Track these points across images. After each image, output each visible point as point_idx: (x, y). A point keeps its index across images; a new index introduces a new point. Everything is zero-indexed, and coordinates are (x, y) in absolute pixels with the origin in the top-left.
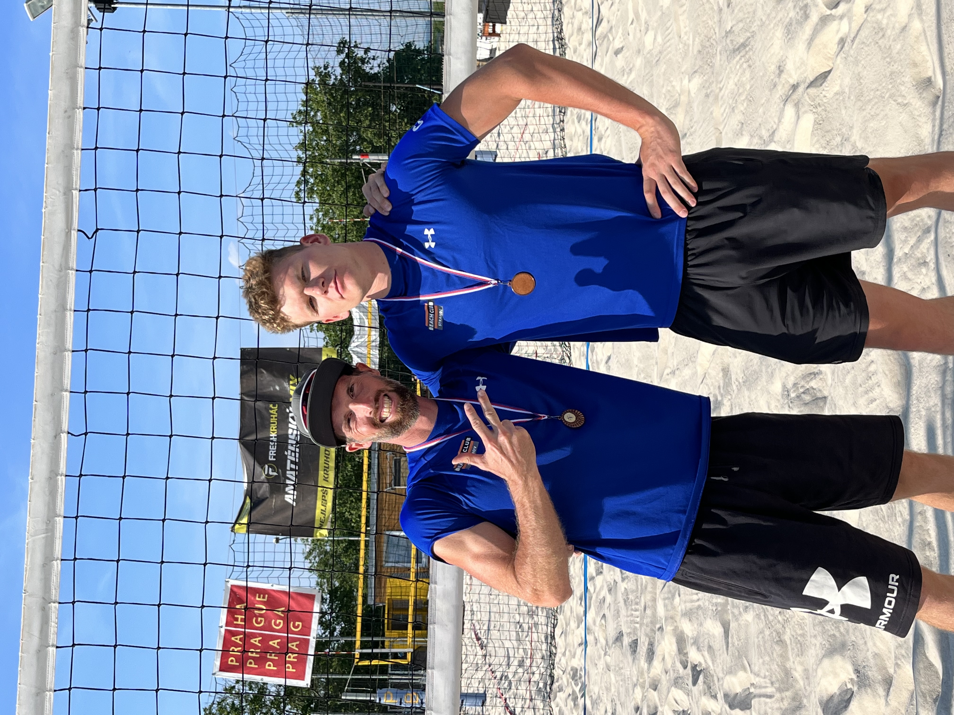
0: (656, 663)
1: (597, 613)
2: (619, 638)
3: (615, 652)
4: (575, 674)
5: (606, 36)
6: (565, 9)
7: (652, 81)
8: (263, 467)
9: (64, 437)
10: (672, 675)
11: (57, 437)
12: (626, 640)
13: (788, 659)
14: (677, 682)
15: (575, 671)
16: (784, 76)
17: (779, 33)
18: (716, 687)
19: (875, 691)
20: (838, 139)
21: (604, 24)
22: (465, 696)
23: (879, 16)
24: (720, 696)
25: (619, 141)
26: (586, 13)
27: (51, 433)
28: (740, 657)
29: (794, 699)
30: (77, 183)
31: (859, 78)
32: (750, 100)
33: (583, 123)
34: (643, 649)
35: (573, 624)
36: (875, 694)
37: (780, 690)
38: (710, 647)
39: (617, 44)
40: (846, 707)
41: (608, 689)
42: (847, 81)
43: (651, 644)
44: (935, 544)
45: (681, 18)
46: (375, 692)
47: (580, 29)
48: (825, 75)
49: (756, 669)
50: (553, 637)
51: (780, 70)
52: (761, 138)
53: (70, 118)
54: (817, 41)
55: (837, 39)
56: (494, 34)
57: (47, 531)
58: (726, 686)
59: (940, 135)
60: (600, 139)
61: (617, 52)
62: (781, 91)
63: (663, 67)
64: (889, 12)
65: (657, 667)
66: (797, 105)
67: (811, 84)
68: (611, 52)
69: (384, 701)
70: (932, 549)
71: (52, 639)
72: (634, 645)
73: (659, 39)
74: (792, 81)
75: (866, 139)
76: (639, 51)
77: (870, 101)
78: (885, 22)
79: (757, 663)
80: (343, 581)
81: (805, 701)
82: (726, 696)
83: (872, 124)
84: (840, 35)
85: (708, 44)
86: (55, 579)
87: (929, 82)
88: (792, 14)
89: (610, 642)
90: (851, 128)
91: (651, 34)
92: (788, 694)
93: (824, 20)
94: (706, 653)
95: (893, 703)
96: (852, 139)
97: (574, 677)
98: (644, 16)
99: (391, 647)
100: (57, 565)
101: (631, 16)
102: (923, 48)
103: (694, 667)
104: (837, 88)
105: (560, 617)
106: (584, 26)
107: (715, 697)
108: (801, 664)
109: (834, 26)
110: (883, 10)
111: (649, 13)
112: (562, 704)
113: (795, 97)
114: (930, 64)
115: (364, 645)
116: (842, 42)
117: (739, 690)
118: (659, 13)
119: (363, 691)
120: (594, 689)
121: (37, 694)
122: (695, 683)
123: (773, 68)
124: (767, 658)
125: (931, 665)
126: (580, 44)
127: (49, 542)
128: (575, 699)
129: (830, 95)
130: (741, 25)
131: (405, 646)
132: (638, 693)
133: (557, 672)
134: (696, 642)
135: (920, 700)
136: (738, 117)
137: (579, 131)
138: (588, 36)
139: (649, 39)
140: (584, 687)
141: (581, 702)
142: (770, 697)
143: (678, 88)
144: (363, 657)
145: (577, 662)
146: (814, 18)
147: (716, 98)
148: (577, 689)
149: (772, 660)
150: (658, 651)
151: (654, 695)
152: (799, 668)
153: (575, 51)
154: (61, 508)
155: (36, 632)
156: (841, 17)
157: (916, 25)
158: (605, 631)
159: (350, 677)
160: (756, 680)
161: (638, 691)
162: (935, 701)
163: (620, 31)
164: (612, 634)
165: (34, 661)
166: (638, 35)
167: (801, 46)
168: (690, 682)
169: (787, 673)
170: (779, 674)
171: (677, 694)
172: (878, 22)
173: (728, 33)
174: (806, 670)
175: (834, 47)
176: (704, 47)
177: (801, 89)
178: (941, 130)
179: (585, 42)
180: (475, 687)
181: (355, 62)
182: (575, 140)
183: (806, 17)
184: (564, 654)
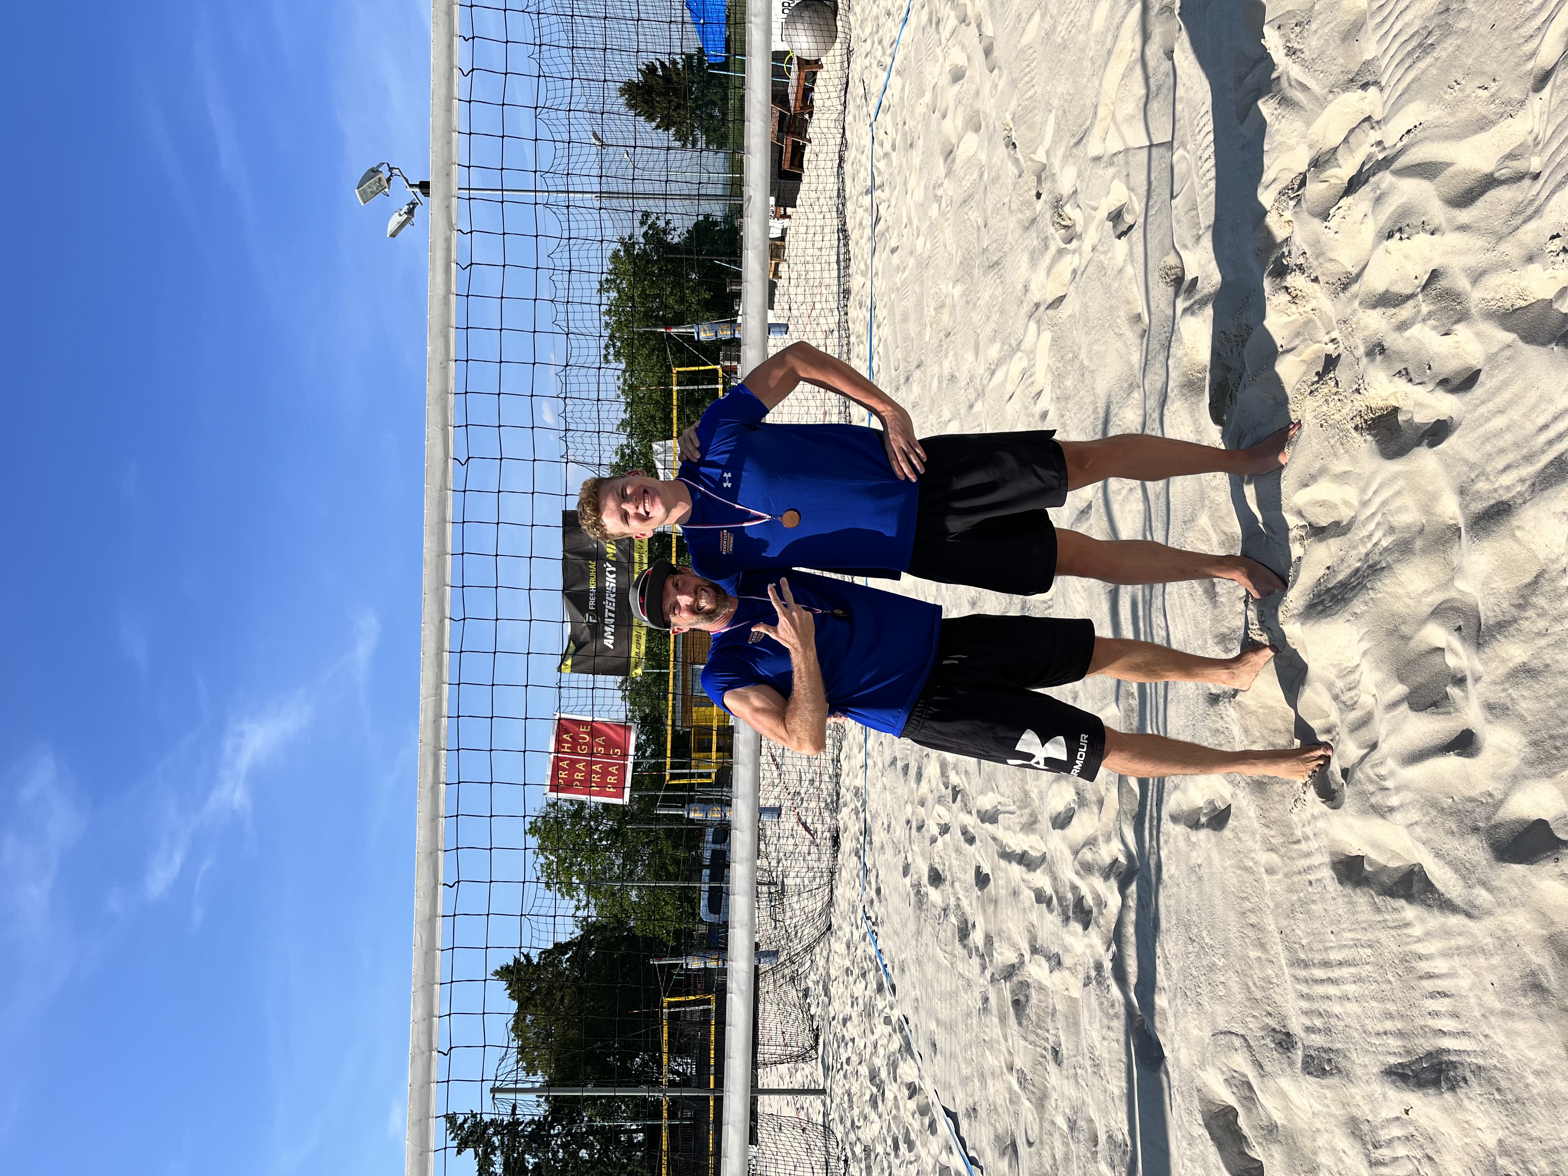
0: (924, 783)
1: (875, 741)
2: (894, 762)
3: (890, 773)
4: (857, 792)
5: (883, 234)
6: (848, 204)
7: (922, 281)
8: (584, 616)
9: (447, 621)
10: (937, 794)
11: (442, 621)
12: (900, 764)
13: (1027, 783)
14: (940, 800)
15: (857, 790)
16: (1029, 295)
17: (1025, 257)
18: (970, 805)
19: (1091, 810)
20: (1070, 355)
21: (882, 222)
22: (762, 810)
23: (1102, 257)
24: (974, 812)
25: (895, 331)
26: (867, 210)
27: (436, 621)
28: (989, 780)
29: (1031, 815)
30: (451, 421)
31: (1085, 306)
32: (1002, 312)
33: (864, 310)
34: (913, 771)
35: (856, 750)
36: (1091, 812)
37: (1020, 808)
38: (966, 772)
39: (893, 243)
40: (1069, 822)
41: (885, 806)
42: (1077, 307)
43: (920, 768)
44: (1136, 694)
45: (946, 231)
46: (683, 807)
47: (861, 224)
48: (1061, 299)
49: (1002, 791)
50: (839, 761)
51: (1026, 289)
52: (1010, 345)
53: (445, 368)
54: (1054, 270)
55: (1070, 270)
56: (785, 216)
57: (436, 695)
58: (978, 804)
59: (1146, 364)
60: (878, 327)
61: (893, 251)
62: (1027, 307)
63: (931, 271)
64: (1109, 255)
65: (924, 786)
66: (1038, 322)
67: (1050, 306)
68: (888, 250)
69: (692, 815)
70: (1134, 698)
71: (443, 778)
72: (906, 768)
73: (928, 245)
74: (1035, 300)
75: (1091, 359)
76: (911, 253)
77: (1094, 327)
78: (1106, 262)
79: (1003, 786)
80: (653, 708)
81: (1039, 817)
82: (978, 812)
83: (1096, 348)
84: (1073, 266)
85: (968, 257)
86: (443, 733)
87: (1138, 317)
88: (1035, 243)
89: (886, 766)
90: (1080, 348)
91: (921, 239)
92: (1027, 811)
93: (1061, 252)
94: (963, 777)
95: (1104, 819)
96: (1080, 357)
97: (856, 795)
98: (915, 221)
99: (698, 767)
100: (444, 721)
101: (905, 220)
102: (1135, 289)
103: (954, 788)
104: (1070, 312)
105: (844, 743)
106: (865, 222)
107: (970, 813)
108: (1037, 786)
109: (1068, 258)
110: (1105, 253)
111: (920, 220)
112: (847, 818)
113: (1037, 314)
114: (1139, 302)
115: (673, 767)
116: (1074, 272)
117: (989, 807)
118: (928, 223)
119: (672, 807)
120: (872, 805)
121: (432, 820)
122: (954, 801)
123: (1020, 287)
124: (1010, 782)
125: (1132, 789)
126: (862, 238)
127: (438, 704)
128: (857, 813)
129: (1064, 317)
130: (995, 245)
131: (710, 767)
132: (909, 809)
133: (843, 791)
134: (955, 767)
135: (1123, 817)
136: (992, 326)
137: (861, 317)
138: (868, 232)
139: (920, 243)
140: (864, 803)
141: (862, 815)
142: (1013, 813)
143: (944, 291)
144: (673, 777)
145: (859, 782)
146: (1053, 250)
147: (975, 305)
148: (859, 805)
149: (1014, 783)
150: (926, 773)
151: (921, 810)
152: (1036, 790)
153: (857, 244)
154: (446, 677)
155: (430, 773)
156: (1074, 252)
157: (1129, 270)
158: (882, 756)
159: (662, 793)
160: (1002, 800)
161: (909, 807)
162: (1134, 818)
163: (896, 232)
164: (888, 760)
165: (429, 795)
166: (911, 238)
167: (1042, 272)
168: (950, 800)
169: (1026, 794)
170: (1019, 795)
171: (940, 809)
172: (1101, 262)
173: (985, 250)
174: (1041, 792)
175: (1068, 276)
176: (964, 258)
177: (1042, 308)
178: (1146, 360)
179: (866, 237)
180: (772, 803)
181: (657, 233)
182: (858, 323)
183: (1047, 247)
184: (848, 775)
